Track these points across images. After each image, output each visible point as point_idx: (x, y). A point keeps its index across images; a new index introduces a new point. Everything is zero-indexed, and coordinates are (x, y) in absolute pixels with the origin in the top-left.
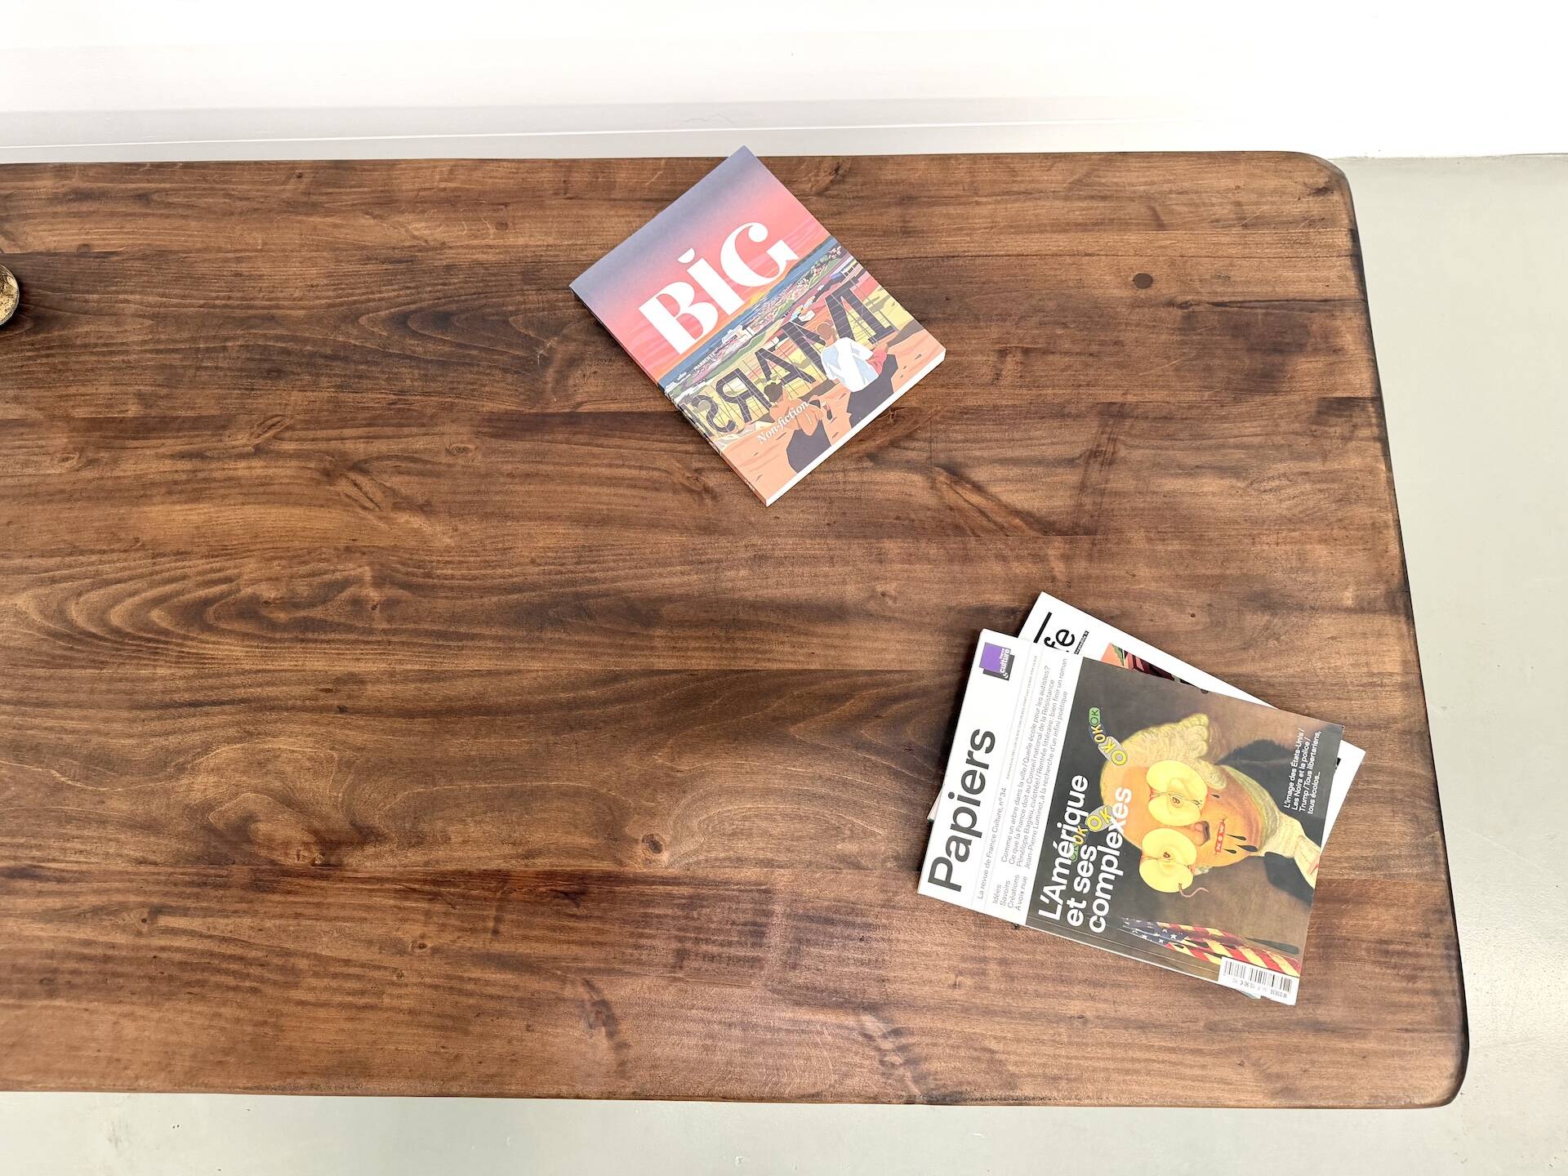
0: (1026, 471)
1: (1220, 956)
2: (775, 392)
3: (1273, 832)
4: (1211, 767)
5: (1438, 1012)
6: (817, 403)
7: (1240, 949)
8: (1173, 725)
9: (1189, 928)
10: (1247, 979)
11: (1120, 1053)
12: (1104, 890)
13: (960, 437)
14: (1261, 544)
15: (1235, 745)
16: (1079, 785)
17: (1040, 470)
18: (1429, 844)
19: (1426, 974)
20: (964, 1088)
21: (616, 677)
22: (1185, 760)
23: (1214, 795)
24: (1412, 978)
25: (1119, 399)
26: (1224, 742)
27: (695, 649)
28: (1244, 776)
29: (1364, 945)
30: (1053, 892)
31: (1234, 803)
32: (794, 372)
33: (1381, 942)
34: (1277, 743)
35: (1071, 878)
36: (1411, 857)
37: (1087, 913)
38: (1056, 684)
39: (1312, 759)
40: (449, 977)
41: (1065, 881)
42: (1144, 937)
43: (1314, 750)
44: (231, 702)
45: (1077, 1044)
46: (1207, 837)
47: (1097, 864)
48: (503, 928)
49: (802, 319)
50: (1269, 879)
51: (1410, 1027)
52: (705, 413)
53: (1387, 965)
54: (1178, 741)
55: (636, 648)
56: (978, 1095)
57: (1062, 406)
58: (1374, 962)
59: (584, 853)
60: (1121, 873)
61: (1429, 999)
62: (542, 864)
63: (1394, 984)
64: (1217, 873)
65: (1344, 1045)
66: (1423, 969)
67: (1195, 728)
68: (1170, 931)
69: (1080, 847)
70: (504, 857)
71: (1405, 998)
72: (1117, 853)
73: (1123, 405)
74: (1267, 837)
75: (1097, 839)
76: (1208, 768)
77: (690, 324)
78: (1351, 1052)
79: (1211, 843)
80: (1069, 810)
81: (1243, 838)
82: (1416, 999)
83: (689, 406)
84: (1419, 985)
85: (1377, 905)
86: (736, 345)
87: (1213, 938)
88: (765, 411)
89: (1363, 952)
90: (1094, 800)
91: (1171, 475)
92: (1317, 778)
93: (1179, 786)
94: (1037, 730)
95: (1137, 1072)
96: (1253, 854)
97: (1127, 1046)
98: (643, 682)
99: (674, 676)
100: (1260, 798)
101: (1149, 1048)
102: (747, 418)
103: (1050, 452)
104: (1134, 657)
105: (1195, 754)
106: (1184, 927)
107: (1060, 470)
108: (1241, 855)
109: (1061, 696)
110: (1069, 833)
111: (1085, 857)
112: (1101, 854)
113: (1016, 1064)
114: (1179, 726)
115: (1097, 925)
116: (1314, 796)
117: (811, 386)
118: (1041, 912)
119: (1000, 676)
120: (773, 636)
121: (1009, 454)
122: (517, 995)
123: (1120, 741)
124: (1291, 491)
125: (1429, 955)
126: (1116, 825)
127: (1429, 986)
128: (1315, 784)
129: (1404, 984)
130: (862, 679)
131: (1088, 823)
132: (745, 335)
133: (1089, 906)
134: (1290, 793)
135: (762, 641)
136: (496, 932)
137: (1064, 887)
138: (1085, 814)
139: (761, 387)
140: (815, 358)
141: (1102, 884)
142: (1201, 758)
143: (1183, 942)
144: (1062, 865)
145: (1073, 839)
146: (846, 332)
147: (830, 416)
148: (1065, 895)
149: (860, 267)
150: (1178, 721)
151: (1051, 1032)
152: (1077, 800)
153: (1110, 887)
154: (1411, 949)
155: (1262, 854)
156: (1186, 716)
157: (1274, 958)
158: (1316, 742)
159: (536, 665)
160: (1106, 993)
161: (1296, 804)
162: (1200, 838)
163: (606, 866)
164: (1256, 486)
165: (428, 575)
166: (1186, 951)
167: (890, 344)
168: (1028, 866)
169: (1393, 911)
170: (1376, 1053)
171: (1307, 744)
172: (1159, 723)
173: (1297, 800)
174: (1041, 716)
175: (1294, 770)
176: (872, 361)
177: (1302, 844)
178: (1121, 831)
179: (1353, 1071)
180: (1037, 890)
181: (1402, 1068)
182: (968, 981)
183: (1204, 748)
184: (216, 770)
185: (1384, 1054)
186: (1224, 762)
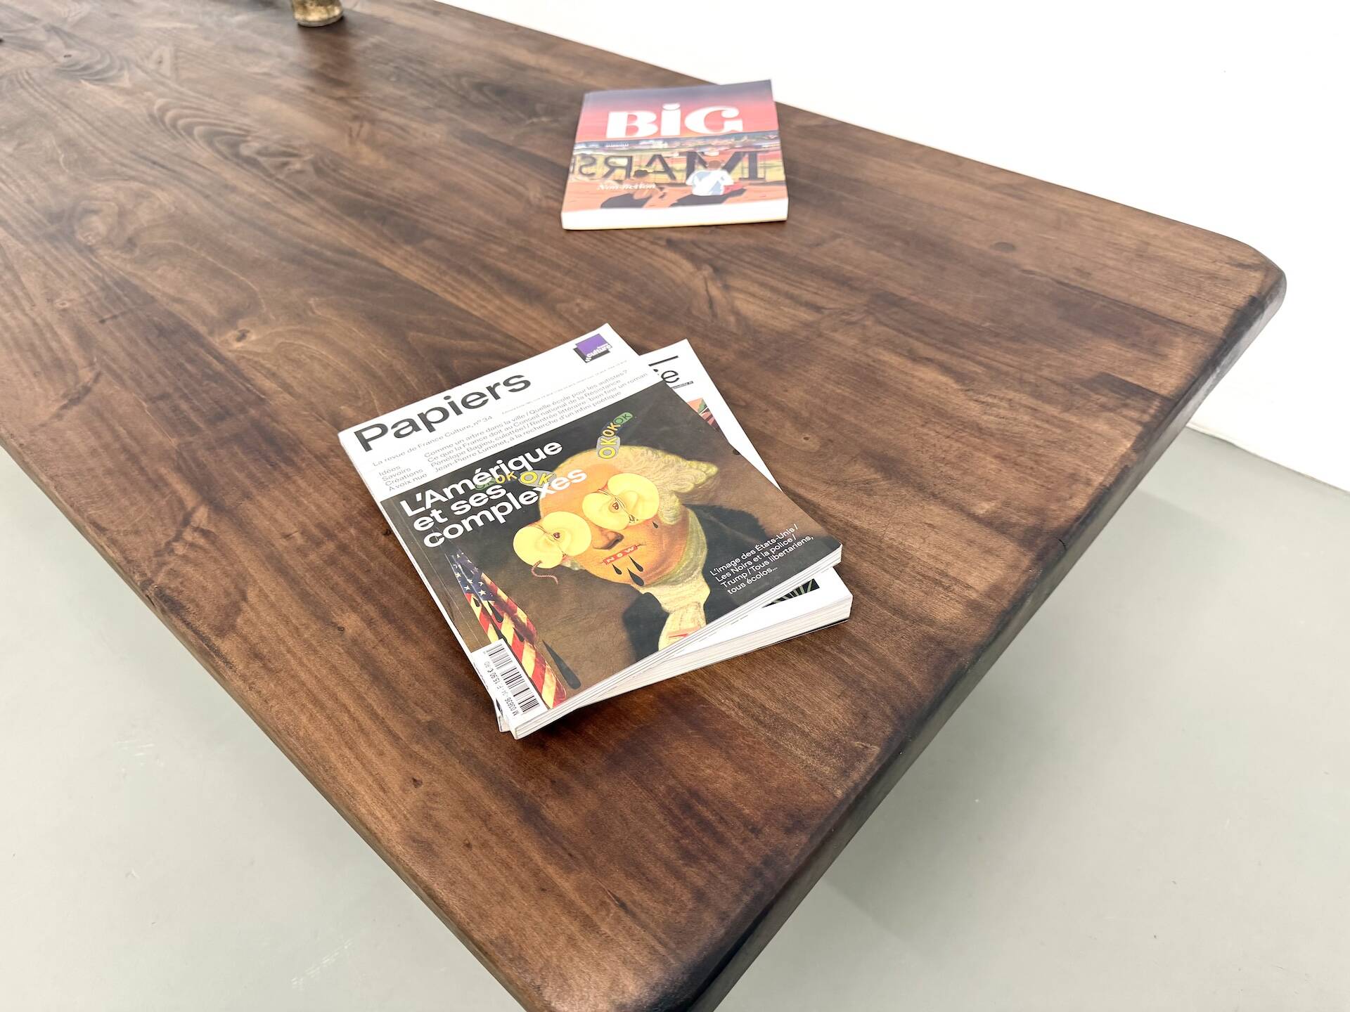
0: (775, 297)
1: (501, 636)
2: (641, 174)
3: (675, 582)
4: (677, 504)
5: (682, 918)
6: (661, 189)
7: (527, 646)
8: (680, 460)
9: (504, 597)
10: (498, 672)
11: (331, 682)
12: (472, 523)
13: (747, 259)
14: (930, 429)
15: (717, 503)
16: (553, 449)
17: (788, 301)
18: (855, 749)
19: (711, 867)
20: (191, 607)
21: (352, 253)
22: (660, 488)
23: (655, 523)
24: (689, 857)
25: (905, 295)
26: (711, 495)
27: (417, 266)
28: (700, 528)
29: (672, 782)
30: (431, 497)
31: (666, 540)
32: (668, 170)
33: (695, 794)
34: (760, 523)
35: (457, 497)
36: (819, 744)
37: (438, 527)
38: (620, 384)
39: (781, 555)
40: (49, 325)
41: (451, 496)
42: (458, 575)
43: (791, 549)
44: (169, 169)
45: (310, 646)
46: (610, 546)
47: (492, 503)
48: (108, 322)
49: (706, 153)
50: (625, 613)
51: (629, 904)
52: (583, 163)
53: (676, 822)
54: (672, 471)
55: (386, 249)
56: (190, 618)
57: (850, 279)
58: (663, 806)
59: (203, 317)
60: (502, 520)
61: (686, 897)
62: (177, 308)
63: (661, 846)
64: (584, 577)
65: (537, 858)
66: (713, 859)
67: (696, 473)
68: (485, 587)
69: (497, 484)
70: (164, 294)
71: (657, 871)
72: (518, 507)
73: (903, 299)
74: (665, 583)
75: (516, 488)
76: (675, 503)
77: (631, 129)
78: (536, 873)
79: (608, 553)
80: (521, 458)
81: (640, 568)
82: (670, 883)
83: (578, 158)
84: (691, 872)
85: (729, 758)
86: (648, 147)
87: (515, 620)
88: (623, 178)
89: (662, 788)
90: (550, 465)
91: (896, 353)
92: (769, 570)
93: (632, 499)
94: (567, 402)
95: (322, 707)
96: (635, 586)
97: (345, 681)
98: (364, 264)
99: (384, 271)
100: (695, 550)
101: (360, 698)
102: (607, 176)
103: (807, 297)
104: (711, 416)
105: (676, 488)
106: (500, 592)
107: (803, 309)
108: (625, 578)
109: (613, 393)
110: (500, 471)
111: (489, 491)
112: (505, 499)
113: (247, 621)
114: (683, 463)
115: (433, 540)
116: (749, 581)
117: (669, 180)
118: (404, 504)
119: (584, 358)
120: (473, 286)
121: (773, 283)
122: (60, 355)
123: (623, 444)
124: (1002, 412)
125: (735, 852)
126: (544, 491)
127: (700, 883)
128: (761, 575)
129: (673, 856)
130: (499, 337)
131: (523, 475)
132: (660, 145)
133: (444, 525)
134: (729, 565)
135: (462, 284)
136: (103, 321)
137: (444, 499)
138: (529, 468)
139: (635, 169)
140: (690, 170)
141: (477, 518)
142: (678, 494)
143: (485, 603)
144: (464, 486)
145: (497, 476)
146: (729, 168)
147: (662, 197)
148: (437, 505)
149: (779, 148)
150: (689, 459)
151: (304, 621)
152: (536, 456)
153: (480, 523)
154: (721, 828)
155: (643, 591)
156: (700, 460)
157: (547, 676)
158: (799, 544)
159: (321, 227)
160: (385, 629)
161: (723, 577)
162: (602, 542)
163: (202, 330)
164: (971, 393)
165: (334, 170)
166: (477, 611)
167: (750, 184)
168: (438, 470)
169: (741, 778)
170: (560, 896)
171: (790, 540)
172: (670, 450)
173: (728, 574)
174: (583, 395)
175: (753, 552)
176: (727, 188)
177: (692, 610)
178: (542, 496)
179: (515, 891)
180: (423, 488)
181: (571, 940)
182: (299, 540)
183: (689, 487)
184: (118, 189)
185: (569, 907)
186: (693, 508)
